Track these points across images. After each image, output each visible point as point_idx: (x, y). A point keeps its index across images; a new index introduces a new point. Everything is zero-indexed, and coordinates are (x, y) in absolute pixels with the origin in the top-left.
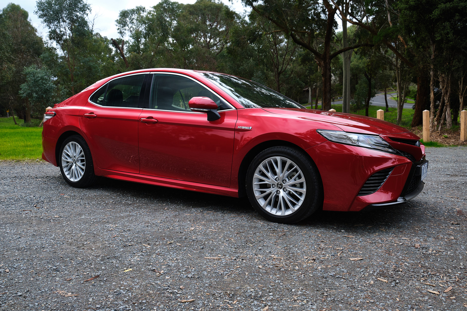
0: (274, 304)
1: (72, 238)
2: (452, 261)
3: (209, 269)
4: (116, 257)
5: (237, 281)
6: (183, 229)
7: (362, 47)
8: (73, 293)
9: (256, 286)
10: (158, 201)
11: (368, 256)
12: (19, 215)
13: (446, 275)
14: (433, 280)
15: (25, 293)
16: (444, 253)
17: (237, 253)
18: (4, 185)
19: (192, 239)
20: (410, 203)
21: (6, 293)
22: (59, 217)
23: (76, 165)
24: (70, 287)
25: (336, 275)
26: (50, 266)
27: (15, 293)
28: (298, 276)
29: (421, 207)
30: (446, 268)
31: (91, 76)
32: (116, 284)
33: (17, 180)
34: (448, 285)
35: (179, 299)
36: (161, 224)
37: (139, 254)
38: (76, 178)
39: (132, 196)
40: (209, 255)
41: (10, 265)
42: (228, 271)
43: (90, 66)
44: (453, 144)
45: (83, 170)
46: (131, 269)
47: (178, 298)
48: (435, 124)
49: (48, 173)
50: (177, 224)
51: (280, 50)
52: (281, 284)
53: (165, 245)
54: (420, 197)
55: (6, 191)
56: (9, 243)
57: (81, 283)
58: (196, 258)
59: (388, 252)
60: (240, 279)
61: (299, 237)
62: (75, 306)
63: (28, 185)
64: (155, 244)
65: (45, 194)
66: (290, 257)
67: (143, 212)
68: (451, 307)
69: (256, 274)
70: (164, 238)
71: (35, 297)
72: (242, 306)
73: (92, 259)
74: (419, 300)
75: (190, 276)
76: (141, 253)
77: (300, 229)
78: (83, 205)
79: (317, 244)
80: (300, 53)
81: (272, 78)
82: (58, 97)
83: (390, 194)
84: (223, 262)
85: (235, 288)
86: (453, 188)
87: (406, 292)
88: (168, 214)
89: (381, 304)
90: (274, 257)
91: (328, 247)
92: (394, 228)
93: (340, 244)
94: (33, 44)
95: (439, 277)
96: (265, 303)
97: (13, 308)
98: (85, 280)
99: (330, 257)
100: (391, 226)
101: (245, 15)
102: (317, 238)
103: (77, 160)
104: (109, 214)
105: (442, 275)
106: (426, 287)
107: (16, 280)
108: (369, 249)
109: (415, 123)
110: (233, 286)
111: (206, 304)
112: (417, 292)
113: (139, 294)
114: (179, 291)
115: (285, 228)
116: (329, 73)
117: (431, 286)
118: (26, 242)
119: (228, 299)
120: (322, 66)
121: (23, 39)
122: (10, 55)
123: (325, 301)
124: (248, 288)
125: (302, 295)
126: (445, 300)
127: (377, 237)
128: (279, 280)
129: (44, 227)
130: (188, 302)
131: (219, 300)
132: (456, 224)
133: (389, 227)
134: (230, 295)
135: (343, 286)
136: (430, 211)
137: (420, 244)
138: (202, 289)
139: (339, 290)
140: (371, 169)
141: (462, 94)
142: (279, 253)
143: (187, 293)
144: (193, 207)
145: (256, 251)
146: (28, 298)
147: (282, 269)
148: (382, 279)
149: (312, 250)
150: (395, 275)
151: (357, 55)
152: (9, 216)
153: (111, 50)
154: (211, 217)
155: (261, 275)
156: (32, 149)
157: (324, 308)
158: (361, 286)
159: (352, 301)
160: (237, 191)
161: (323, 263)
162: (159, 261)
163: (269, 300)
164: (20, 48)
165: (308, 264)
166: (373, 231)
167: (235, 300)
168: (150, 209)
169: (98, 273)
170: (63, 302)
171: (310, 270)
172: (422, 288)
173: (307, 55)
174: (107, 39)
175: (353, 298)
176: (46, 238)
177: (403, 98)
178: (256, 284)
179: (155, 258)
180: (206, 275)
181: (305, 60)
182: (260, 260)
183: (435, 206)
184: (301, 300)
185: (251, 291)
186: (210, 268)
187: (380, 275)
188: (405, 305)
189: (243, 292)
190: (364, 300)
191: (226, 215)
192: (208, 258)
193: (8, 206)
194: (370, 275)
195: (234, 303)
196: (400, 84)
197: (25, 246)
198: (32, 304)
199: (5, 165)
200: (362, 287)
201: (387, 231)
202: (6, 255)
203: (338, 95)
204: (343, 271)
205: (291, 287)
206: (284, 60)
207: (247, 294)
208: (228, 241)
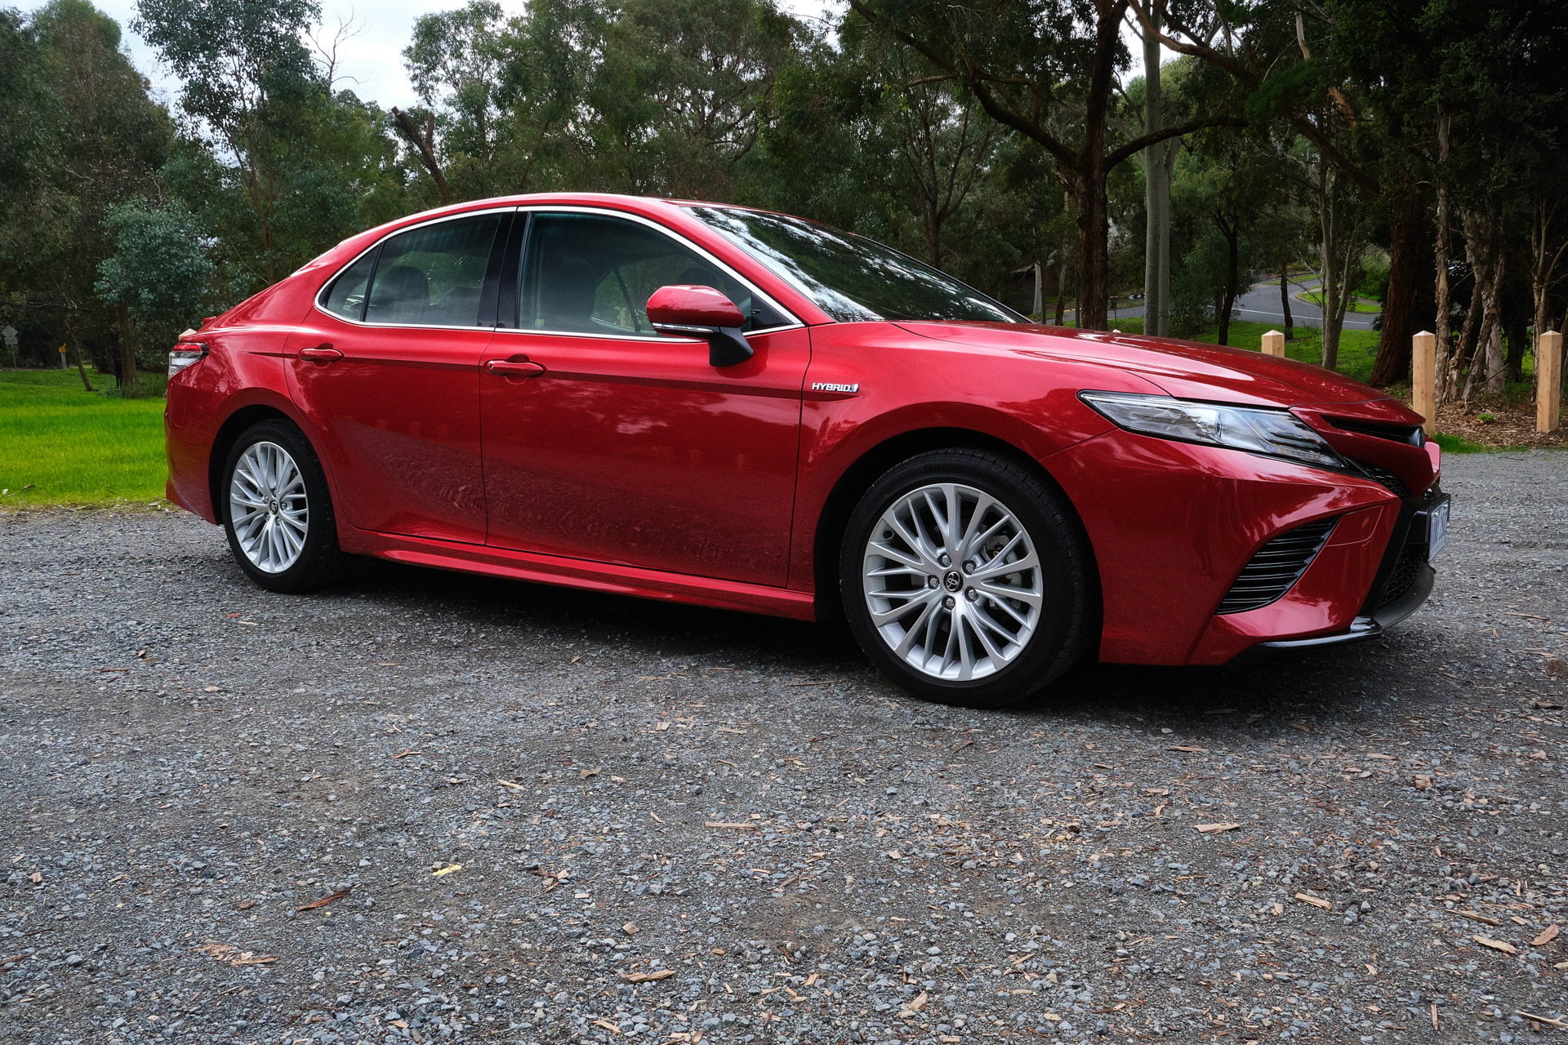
0: (946, 985)
1: (262, 760)
2: (1549, 836)
3: (720, 864)
4: (406, 824)
5: (818, 906)
6: (634, 726)
7: (1207, 130)
8: (257, 952)
9: (882, 922)
10: (551, 634)
11: (1257, 817)
12: (85, 686)
13: (1531, 884)
14: (1489, 902)
15: (92, 957)
16: (1518, 806)
17: (815, 808)
18: (41, 588)
19: (662, 762)
20: (1385, 638)
21: (26, 957)
22: (219, 691)
23: (277, 518)
24: (250, 932)
25: (1152, 882)
26: (183, 859)
27: (59, 958)
28: (1024, 887)
29: (1424, 648)
30: (1530, 860)
31: (329, 230)
32: (406, 919)
33: (85, 570)
34: (1543, 918)
35: (620, 971)
36: (558, 713)
37: (485, 813)
38: (277, 560)
39: (464, 618)
40: (721, 814)
41: (46, 858)
42: (786, 869)
43: (323, 199)
44: (1512, 444)
45: (300, 534)
46: (458, 867)
47: (616, 967)
48: (1451, 378)
49: (187, 546)
50: (612, 710)
51: (941, 141)
52: (968, 914)
53: (574, 782)
54: (1419, 618)
55: (47, 607)
56: (48, 782)
57: (286, 916)
58: (677, 825)
59: (1325, 804)
60: (828, 899)
61: (1019, 753)
62: (264, 1000)
63: (121, 587)
64: (539, 780)
65: (176, 617)
66: (992, 821)
67: (499, 673)
68: (1562, 999)
69: (880, 879)
70: (570, 760)
71: (129, 968)
72: (838, 995)
73: (327, 833)
74: (1447, 972)
75: (656, 888)
76: (491, 812)
77: (1023, 724)
78: (301, 650)
79: (1084, 777)
80: (1005, 150)
81: (916, 232)
82: (222, 299)
83: (1325, 606)
84: (767, 838)
85: (810, 929)
86: (1525, 586)
87: (1398, 944)
88: (581, 677)
89: (1316, 985)
90: (941, 822)
91: (1120, 784)
92: (1339, 720)
93: (1160, 777)
94: (136, 128)
95: (1507, 890)
96: (915, 982)
97: (51, 1009)
98: (301, 908)
99: (1130, 821)
100: (1326, 713)
101: (825, 26)
102: (1081, 754)
103: (281, 503)
104: (387, 679)
105: (1519, 883)
106: (1466, 926)
107: (64, 909)
108: (1260, 791)
109: (1381, 377)
110: (803, 924)
111: (712, 988)
112: (1437, 942)
113: (482, 953)
114: (619, 943)
115: (973, 721)
116: (1102, 217)
117: (1485, 922)
118: (107, 777)
119: (787, 970)
120: (1078, 192)
121: (104, 112)
122: (64, 165)
123: (1119, 975)
124: (856, 930)
125: (1041, 955)
126: (1538, 975)
127: (1284, 753)
128: (958, 899)
129: (169, 725)
130: (651, 981)
131: (758, 972)
132: (1547, 708)
133: (1321, 717)
134: (793, 953)
135: (1180, 921)
136: (1457, 665)
137: (1433, 776)
138: (700, 934)
139: (1167, 937)
140: (1265, 526)
141: (1541, 280)
142: (957, 807)
143: (646, 949)
144: (663, 655)
145: (878, 802)
146: (103, 973)
147: (968, 864)
148: (1309, 897)
149: (1068, 797)
150: (1357, 884)
151: (1191, 155)
152: (52, 689)
153: (391, 147)
154: (725, 687)
155: (899, 885)
156: (137, 468)
157: (1118, 1002)
158: (1240, 920)
159: (1215, 976)
160: (810, 600)
161: (1105, 843)
162: (553, 838)
163: (928, 973)
164: (94, 141)
165: (1057, 846)
166: (1267, 732)
167: (813, 971)
168: (520, 661)
169: (345, 880)
170: (222, 984)
171: (1063, 867)
172: (1452, 928)
173: (1027, 156)
174: (379, 110)
175: (1217, 964)
176: (175, 762)
177: (1341, 297)
178: (880, 915)
179: (537, 829)
180: (711, 885)
181: (1020, 173)
182: (894, 831)
183: (1471, 646)
184: (1037, 973)
185: (867, 941)
186: (724, 861)
187: (1303, 884)
188: (1398, 990)
189: (839, 946)
190: (1255, 972)
191: (774, 678)
192: (715, 824)
193: (49, 658)
194: (1268, 883)
195: (810, 981)
196: (1331, 251)
197: (100, 791)
198: (114, 993)
199: (46, 521)
200: (1244, 925)
201: (1316, 730)
202: (34, 821)
203: (1129, 288)
204: (1176, 869)
205: (1002, 925)
206: (953, 175)
207: (854, 953)
208: (784, 765)
